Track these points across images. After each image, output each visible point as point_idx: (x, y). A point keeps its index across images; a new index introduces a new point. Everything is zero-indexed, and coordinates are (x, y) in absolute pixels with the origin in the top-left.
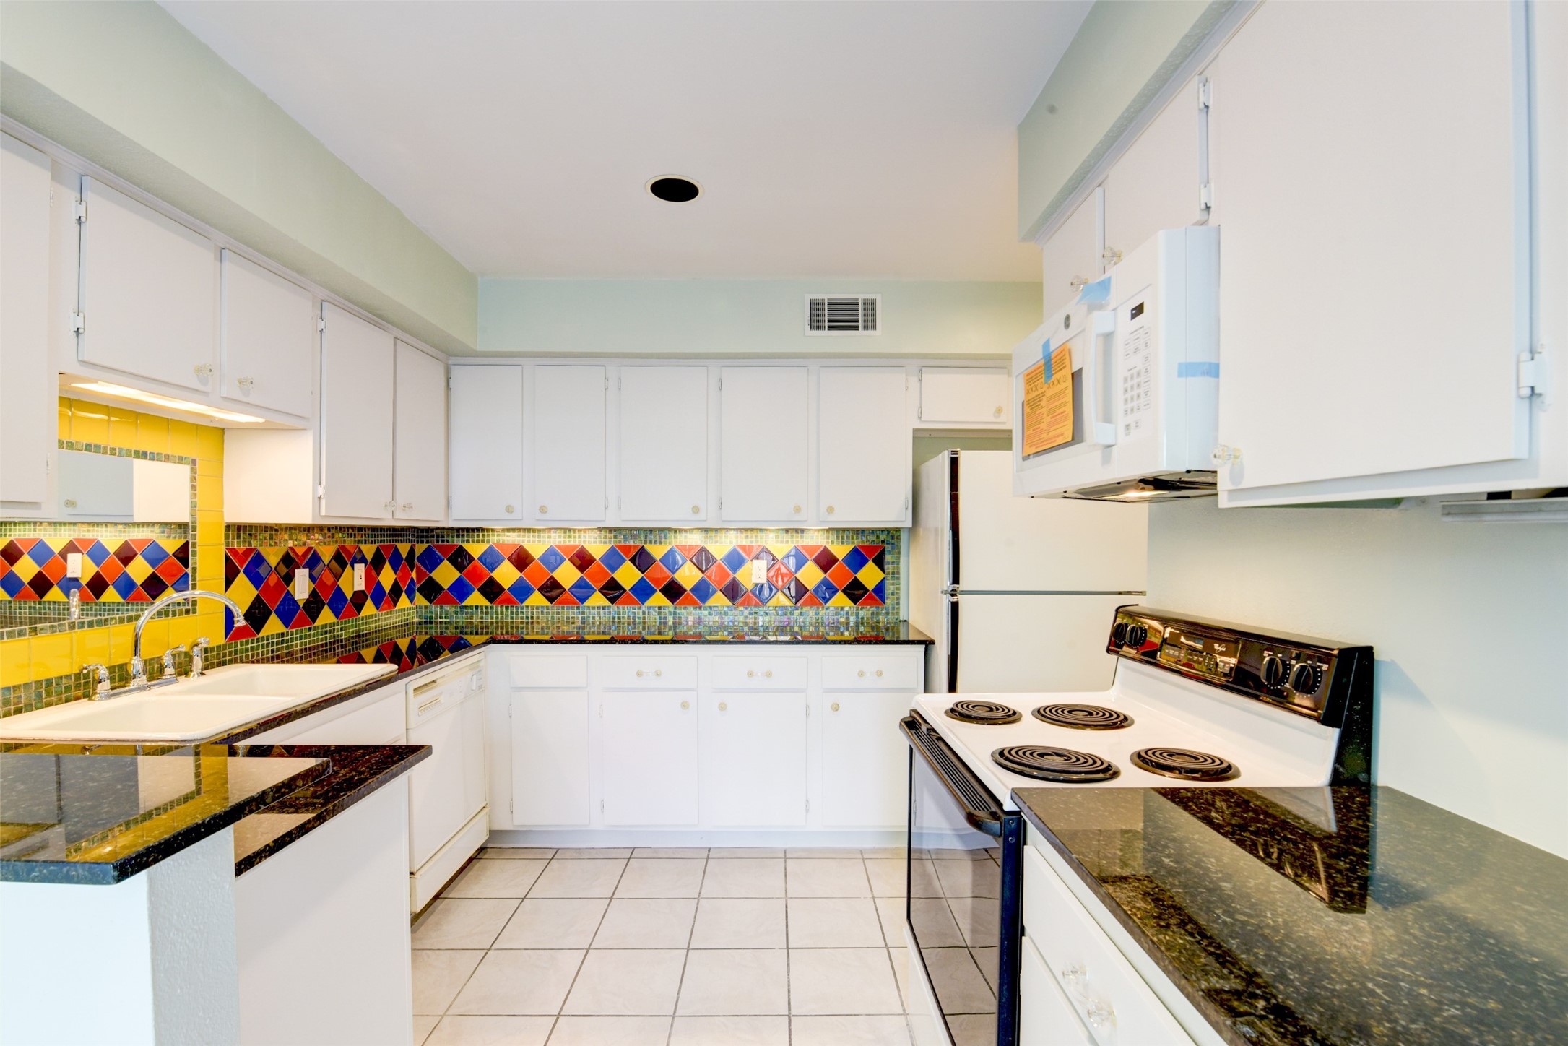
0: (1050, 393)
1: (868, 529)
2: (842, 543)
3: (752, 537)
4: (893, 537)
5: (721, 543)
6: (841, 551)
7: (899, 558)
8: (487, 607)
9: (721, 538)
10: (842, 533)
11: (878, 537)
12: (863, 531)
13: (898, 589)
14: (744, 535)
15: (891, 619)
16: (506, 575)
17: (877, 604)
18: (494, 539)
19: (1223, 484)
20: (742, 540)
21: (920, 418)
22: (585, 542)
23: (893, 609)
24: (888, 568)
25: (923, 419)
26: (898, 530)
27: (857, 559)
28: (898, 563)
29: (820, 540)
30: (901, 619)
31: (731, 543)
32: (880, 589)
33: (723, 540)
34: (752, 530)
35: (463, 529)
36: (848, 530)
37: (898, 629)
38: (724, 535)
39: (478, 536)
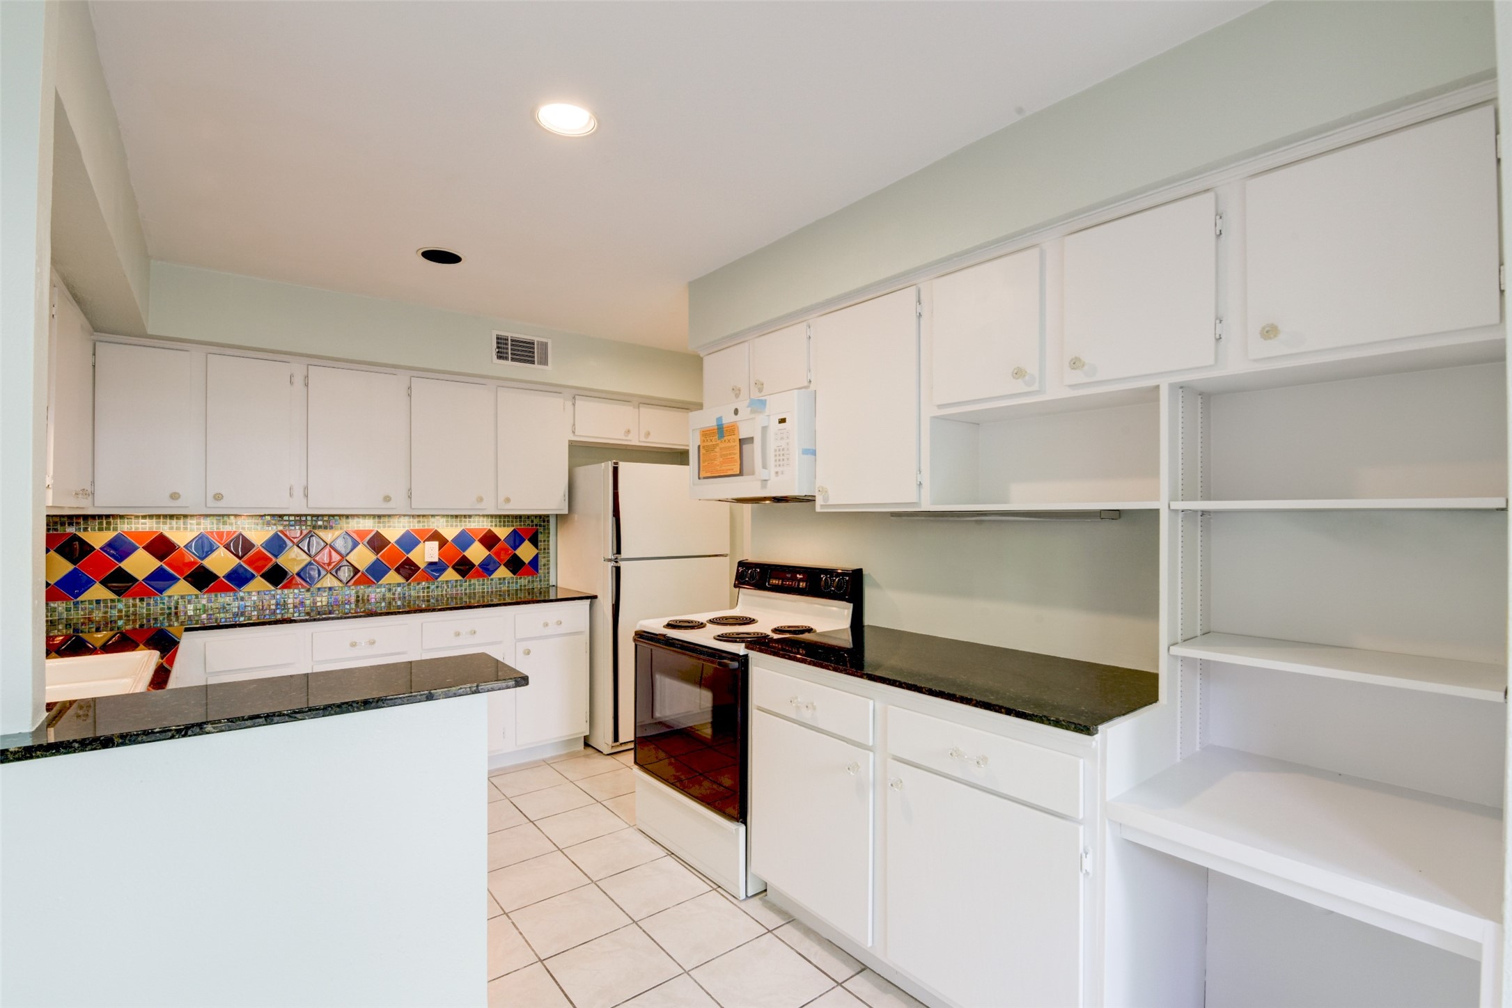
0: (722, 445)
1: (525, 515)
2: (504, 526)
3: (424, 522)
4: (544, 522)
5: (395, 527)
6: (502, 532)
7: (549, 537)
8: (112, 601)
9: (394, 523)
10: (504, 519)
11: (532, 521)
12: (520, 517)
13: (548, 561)
14: (416, 520)
15: (544, 585)
16: (140, 564)
17: (532, 574)
18: (124, 527)
19: (819, 501)
20: (414, 525)
21: (574, 432)
22: (243, 528)
23: (545, 577)
24: (541, 545)
25: (576, 434)
26: (548, 516)
27: (516, 539)
28: (548, 541)
29: (485, 524)
30: (551, 584)
31: (404, 527)
32: (535, 562)
33: (396, 525)
34: (424, 516)
35: (78, 516)
36: (508, 516)
37: (549, 592)
38: (397, 520)
39: (101, 523)
